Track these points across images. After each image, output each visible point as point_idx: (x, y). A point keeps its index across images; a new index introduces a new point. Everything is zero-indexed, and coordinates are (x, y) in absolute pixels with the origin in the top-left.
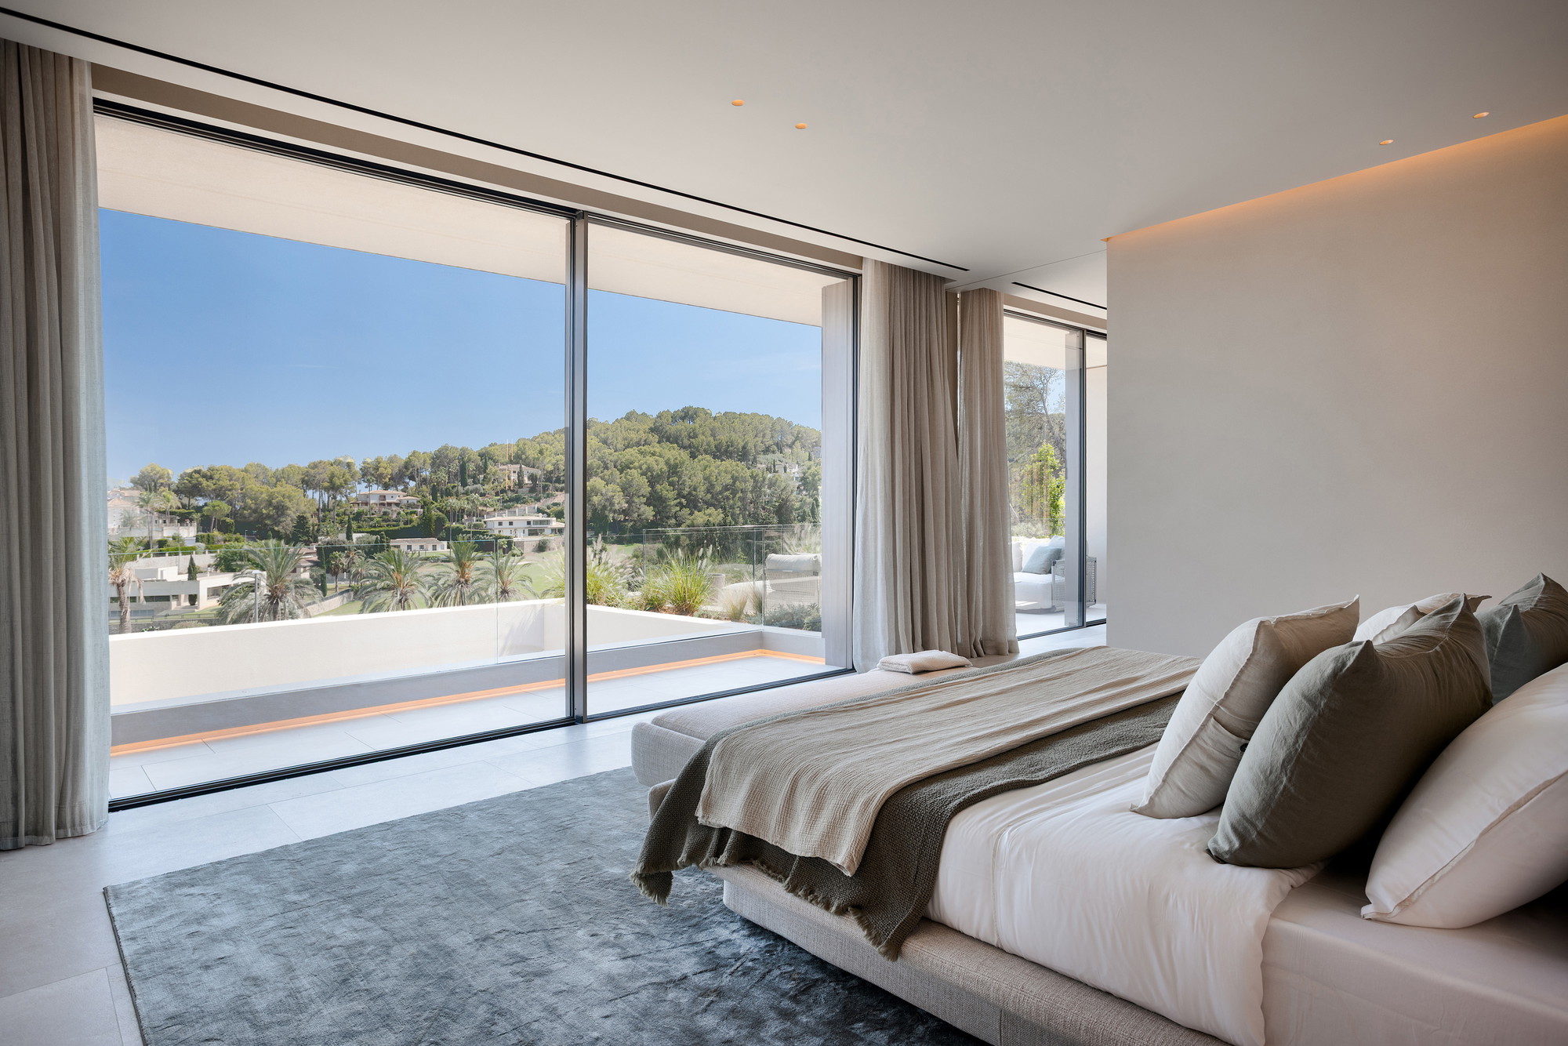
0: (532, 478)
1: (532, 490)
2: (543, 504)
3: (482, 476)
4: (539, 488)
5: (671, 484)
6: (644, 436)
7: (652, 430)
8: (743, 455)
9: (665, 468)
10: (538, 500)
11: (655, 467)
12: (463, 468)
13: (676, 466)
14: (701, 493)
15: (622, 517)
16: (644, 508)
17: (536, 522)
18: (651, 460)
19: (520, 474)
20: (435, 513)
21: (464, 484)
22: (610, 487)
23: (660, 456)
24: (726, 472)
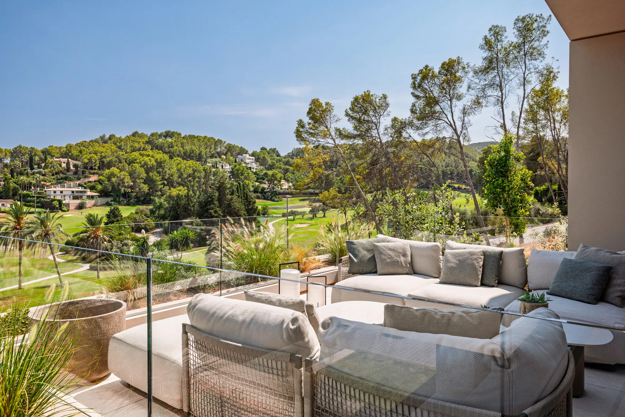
0: (75, 166)
1: (76, 173)
2: (82, 181)
3: (43, 165)
4: (79, 173)
5: (158, 172)
6: (143, 146)
7: (147, 142)
8: (199, 158)
9: (155, 164)
10: (79, 179)
11: (149, 163)
12: (31, 159)
13: (161, 163)
14: (175, 177)
15: (129, 190)
16: (142, 185)
17: (77, 192)
18: (146, 159)
19: (68, 164)
20: (12, 185)
21: (32, 168)
22: (123, 173)
23: (152, 157)
24: (190, 167)
